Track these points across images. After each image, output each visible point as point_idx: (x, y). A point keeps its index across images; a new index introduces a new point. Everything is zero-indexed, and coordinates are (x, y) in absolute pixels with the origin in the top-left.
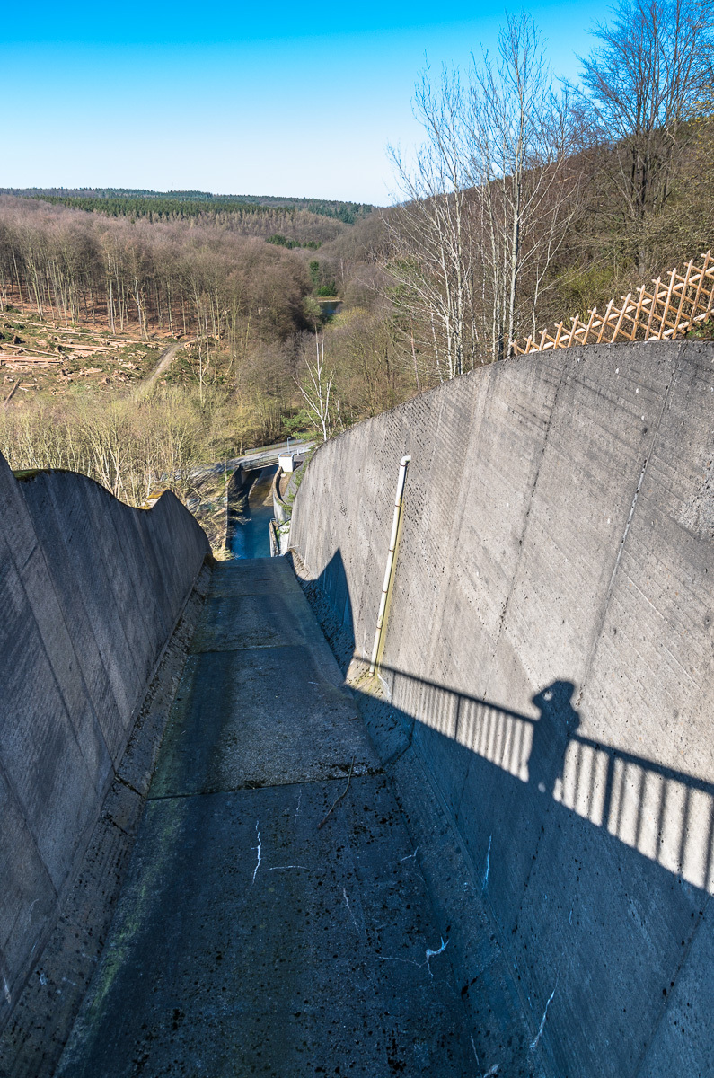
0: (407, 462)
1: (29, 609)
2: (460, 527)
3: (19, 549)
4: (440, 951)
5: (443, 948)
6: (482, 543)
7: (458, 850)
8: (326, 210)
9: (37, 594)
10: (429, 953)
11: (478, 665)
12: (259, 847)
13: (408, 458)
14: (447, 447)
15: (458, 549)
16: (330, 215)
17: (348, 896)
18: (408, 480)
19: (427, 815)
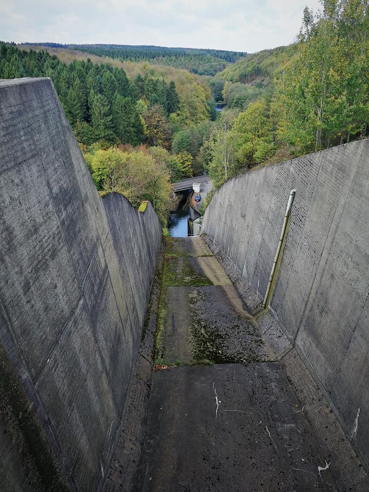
0: (294, 193)
1: (106, 267)
2: (336, 232)
3: (102, 234)
4: (326, 468)
5: (327, 467)
6: (354, 242)
7: (331, 411)
8: (219, 55)
9: (109, 258)
10: (320, 468)
11: (349, 311)
12: (216, 398)
13: (295, 190)
14: (326, 186)
15: (334, 244)
16: (222, 58)
17: (269, 431)
18: (294, 203)
19: (309, 389)
